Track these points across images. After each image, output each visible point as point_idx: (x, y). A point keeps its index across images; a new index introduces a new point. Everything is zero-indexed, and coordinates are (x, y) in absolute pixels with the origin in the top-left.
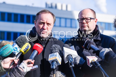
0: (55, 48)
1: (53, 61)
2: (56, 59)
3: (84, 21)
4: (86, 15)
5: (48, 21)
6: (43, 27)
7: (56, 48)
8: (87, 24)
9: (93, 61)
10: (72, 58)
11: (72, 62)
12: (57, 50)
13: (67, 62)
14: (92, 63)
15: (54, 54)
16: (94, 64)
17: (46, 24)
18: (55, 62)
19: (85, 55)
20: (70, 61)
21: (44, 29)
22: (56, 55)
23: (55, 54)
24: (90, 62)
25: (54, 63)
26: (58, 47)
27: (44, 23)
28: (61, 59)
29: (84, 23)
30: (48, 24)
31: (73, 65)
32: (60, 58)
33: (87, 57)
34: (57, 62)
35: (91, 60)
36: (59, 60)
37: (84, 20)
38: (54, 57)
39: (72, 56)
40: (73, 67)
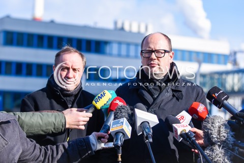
0: (120, 111)
1: (117, 133)
2: (123, 129)
3: (153, 56)
4: (156, 44)
5: (74, 65)
6: (67, 74)
7: (123, 110)
8: (158, 60)
9: (184, 132)
10: (148, 127)
11: (149, 134)
12: (124, 114)
13: (141, 133)
14: (181, 135)
15: (119, 121)
16: (186, 137)
17: (71, 70)
18: (121, 134)
19: (170, 122)
20: (146, 132)
21: (69, 78)
22: (122, 123)
23: (121, 120)
24: (179, 134)
25: (119, 135)
26: (126, 109)
27: (68, 69)
28: (130, 128)
29: (152, 60)
30: (74, 70)
31: (151, 140)
32: (128, 127)
33: (174, 125)
34: (124, 134)
35: (181, 131)
36: (128, 130)
37: (153, 54)
38: (119, 125)
39: (149, 123)
40: (150, 142)
